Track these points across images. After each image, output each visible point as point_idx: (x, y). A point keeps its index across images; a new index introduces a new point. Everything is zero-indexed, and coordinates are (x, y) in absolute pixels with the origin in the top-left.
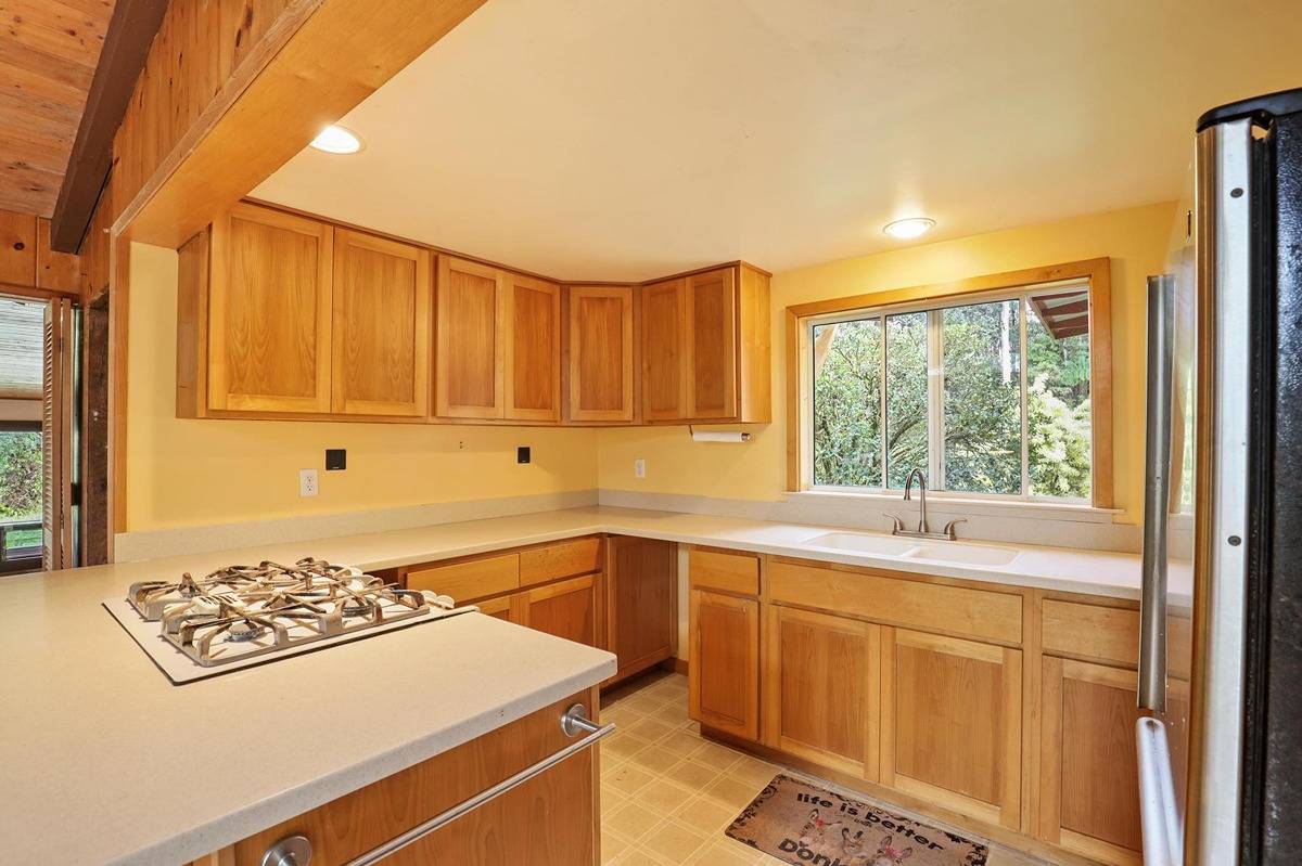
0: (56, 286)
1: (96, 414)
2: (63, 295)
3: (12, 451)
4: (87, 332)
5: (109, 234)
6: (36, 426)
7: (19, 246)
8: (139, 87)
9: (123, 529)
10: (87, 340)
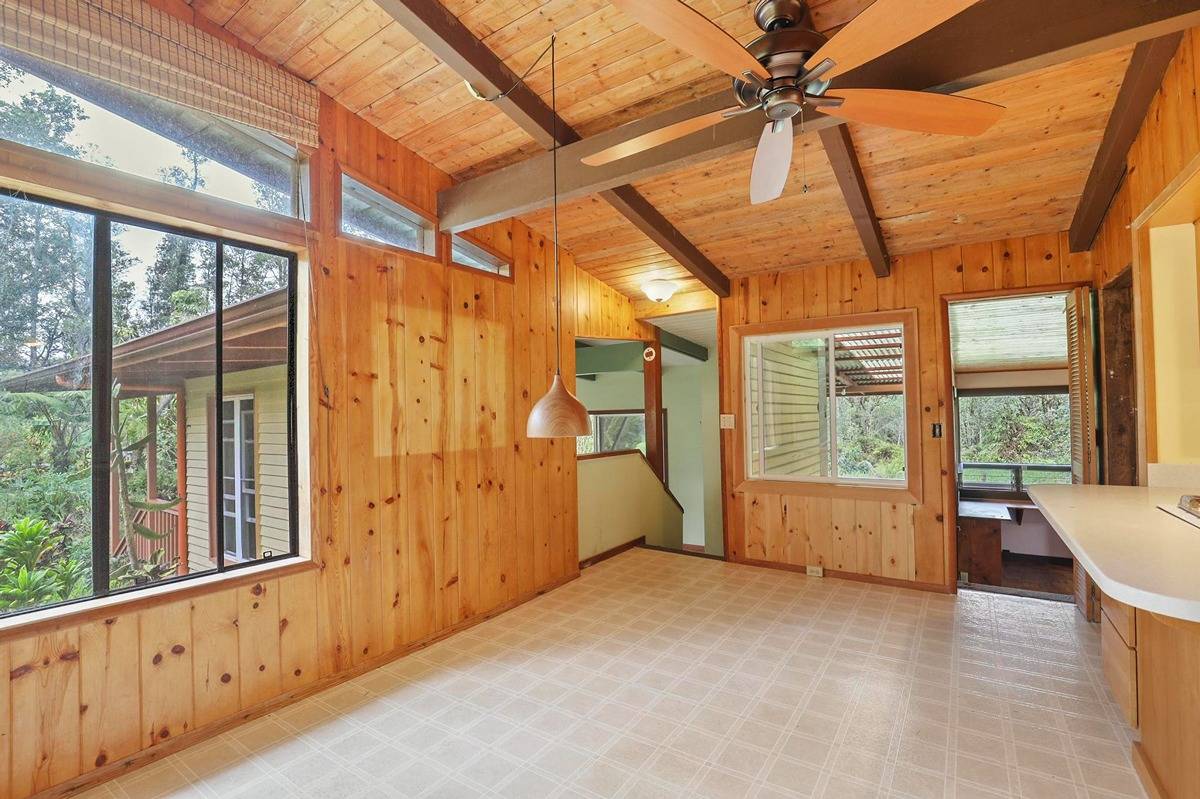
0: (1075, 279)
1: (1112, 373)
2: (1081, 285)
3: (1003, 415)
4: (1101, 309)
5: (1130, 229)
6: (1063, 389)
7: (1049, 257)
8: (1154, 106)
9: (1155, 460)
10: (1102, 315)
